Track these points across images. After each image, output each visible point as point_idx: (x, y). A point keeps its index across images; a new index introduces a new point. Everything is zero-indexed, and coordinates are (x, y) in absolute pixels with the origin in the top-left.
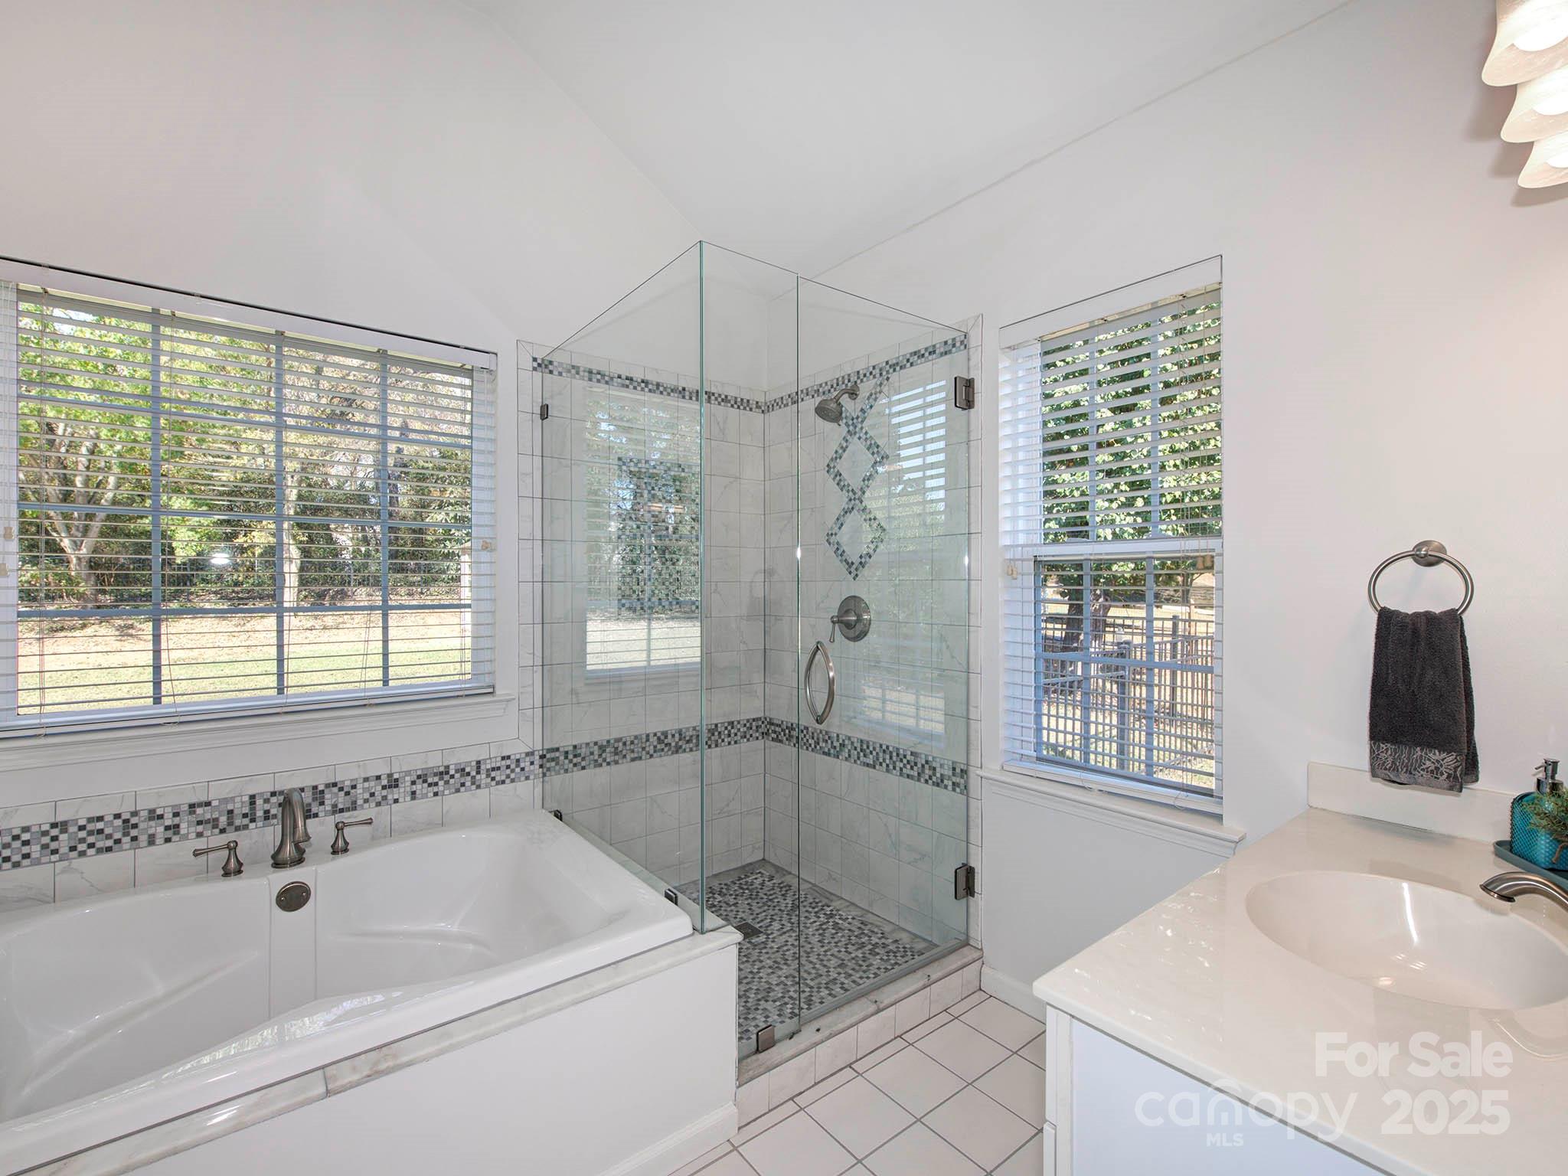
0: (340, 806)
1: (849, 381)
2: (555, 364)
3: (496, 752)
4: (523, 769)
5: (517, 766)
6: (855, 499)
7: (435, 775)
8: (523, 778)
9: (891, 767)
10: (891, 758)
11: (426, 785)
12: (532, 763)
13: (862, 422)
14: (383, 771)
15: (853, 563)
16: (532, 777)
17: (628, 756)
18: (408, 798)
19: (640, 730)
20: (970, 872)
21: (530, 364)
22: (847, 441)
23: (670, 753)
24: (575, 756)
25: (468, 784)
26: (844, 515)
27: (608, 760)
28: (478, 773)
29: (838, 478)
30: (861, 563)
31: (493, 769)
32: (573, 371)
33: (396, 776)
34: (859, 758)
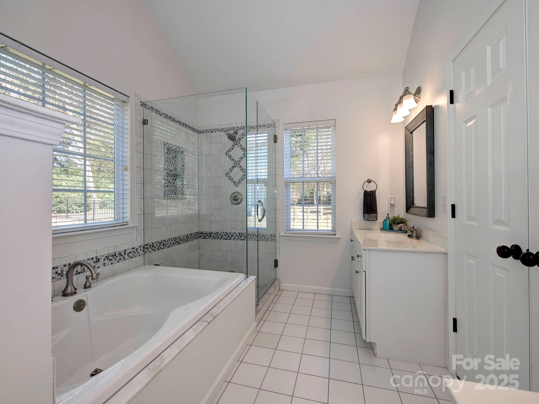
0: (79, 271)
1: (234, 129)
2: (147, 105)
3: (130, 247)
4: (138, 252)
5: (137, 251)
6: (237, 164)
7: (112, 256)
8: (138, 256)
9: (251, 239)
10: (251, 236)
11: (108, 260)
12: (141, 250)
13: (239, 142)
14: (94, 256)
15: (236, 182)
16: (141, 255)
17: (166, 246)
18: (103, 266)
19: (170, 237)
20: (276, 261)
21: (140, 104)
22: (233, 146)
23: (177, 244)
24: (153, 247)
25: (122, 259)
26: (232, 168)
27: (161, 248)
28: (125, 254)
29: (230, 157)
30: (239, 182)
31: (130, 253)
32: (152, 109)
33: (99, 257)
34: (238, 238)
